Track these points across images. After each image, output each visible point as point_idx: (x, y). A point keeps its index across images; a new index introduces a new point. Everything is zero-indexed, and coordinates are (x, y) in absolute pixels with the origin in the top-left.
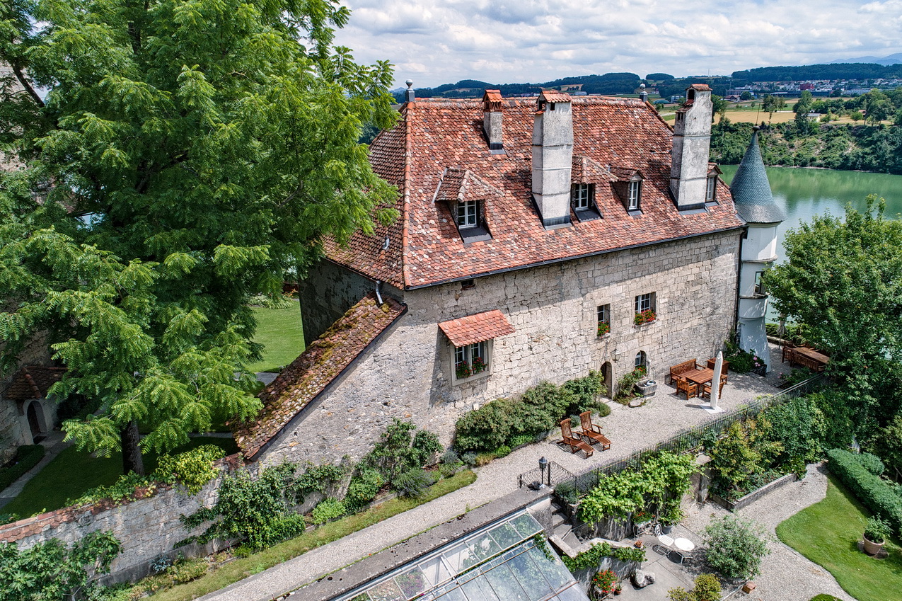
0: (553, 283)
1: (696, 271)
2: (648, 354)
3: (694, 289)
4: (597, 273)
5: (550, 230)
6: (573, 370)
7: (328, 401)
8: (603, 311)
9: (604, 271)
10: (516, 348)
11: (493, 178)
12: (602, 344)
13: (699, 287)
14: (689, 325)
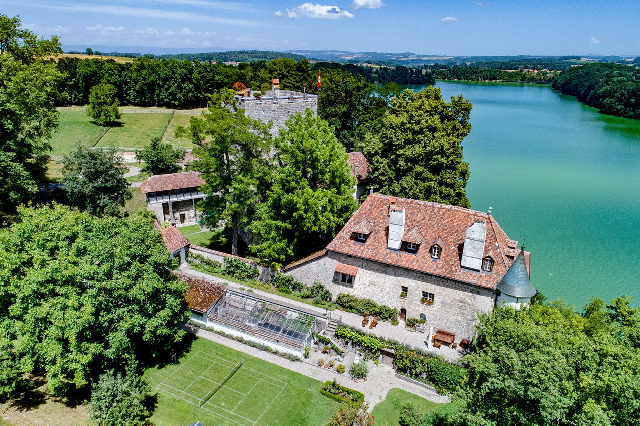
0: (384, 269)
1: (463, 296)
2: (427, 317)
3: (460, 303)
4: (402, 273)
5: (389, 251)
6: (387, 302)
7: (303, 267)
8: (405, 289)
9: (406, 274)
10: (364, 283)
11: (381, 227)
12: (401, 300)
13: (462, 304)
14: (455, 318)
